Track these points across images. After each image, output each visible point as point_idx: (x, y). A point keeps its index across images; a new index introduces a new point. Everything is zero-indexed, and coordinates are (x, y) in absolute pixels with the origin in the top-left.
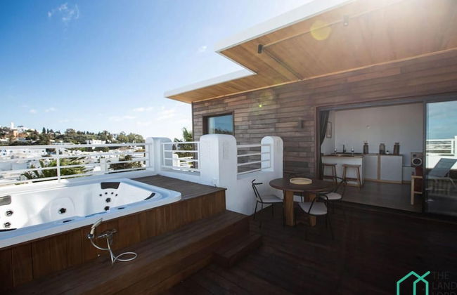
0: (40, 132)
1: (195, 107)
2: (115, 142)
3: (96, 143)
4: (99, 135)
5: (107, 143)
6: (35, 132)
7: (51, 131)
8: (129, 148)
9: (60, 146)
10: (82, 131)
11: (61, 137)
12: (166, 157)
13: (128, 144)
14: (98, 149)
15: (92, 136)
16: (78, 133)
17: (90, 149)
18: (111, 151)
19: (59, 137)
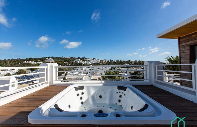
0: (110, 61)
1: (181, 40)
2: (133, 64)
3: (126, 65)
4: (127, 61)
5: (130, 65)
6: (108, 61)
7: (113, 61)
8: (139, 67)
9: (115, 66)
10: (121, 60)
11: (115, 62)
12: (158, 69)
13: (138, 65)
14: (127, 67)
15: (124, 62)
16: (120, 61)
17: (124, 67)
18: (131, 68)
19: (114, 63)
